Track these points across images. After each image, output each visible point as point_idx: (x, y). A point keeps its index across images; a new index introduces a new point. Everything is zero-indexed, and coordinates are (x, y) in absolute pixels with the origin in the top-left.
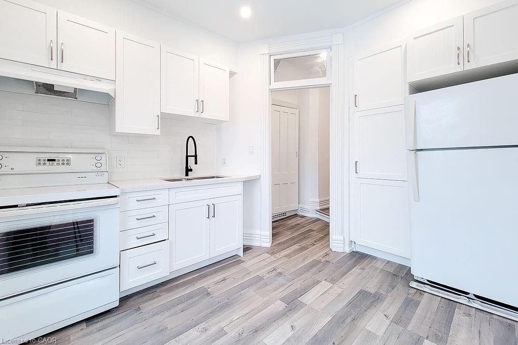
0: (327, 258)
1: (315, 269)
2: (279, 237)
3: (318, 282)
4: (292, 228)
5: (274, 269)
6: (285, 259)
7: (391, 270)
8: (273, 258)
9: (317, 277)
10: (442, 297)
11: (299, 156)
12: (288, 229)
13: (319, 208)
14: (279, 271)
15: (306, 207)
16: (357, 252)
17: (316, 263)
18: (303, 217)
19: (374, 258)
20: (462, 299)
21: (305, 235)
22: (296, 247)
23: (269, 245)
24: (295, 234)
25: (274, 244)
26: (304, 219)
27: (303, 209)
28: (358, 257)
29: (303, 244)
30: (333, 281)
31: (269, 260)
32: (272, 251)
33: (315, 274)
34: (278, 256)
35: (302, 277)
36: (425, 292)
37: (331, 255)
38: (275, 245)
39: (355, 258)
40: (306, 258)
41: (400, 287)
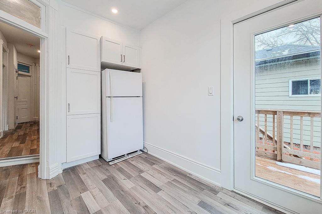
0: (56, 185)
1: (62, 196)
3: (80, 198)
7: (94, 165)
9: (73, 197)
10: (121, 161)
17: (54, 193)
22: (8, 201)
28: (71, 171)
29: (11, 194)
30: (85, 189)
33: (68, 197)
35: (64, 206)
36: (116, 163)
40: (39, 198)
41: (108, 168)
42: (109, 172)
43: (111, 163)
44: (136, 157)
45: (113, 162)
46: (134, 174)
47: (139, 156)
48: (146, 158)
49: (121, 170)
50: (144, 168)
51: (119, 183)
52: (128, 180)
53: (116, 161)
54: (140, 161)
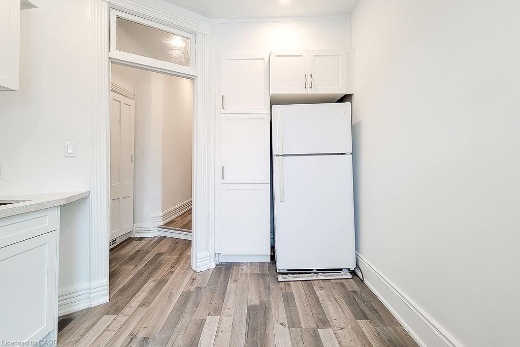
0: (196, 285)
1: (189, 306)
2: (118, 278)
3: (202, 323)
4: (132, 258)
5: (132, 337)
6: (143, 311)
7: (257, 271)
8: (121, 318)
9: (198, 316)
10: (301, 281)
11: (134, 159)
12: (126, 263)
13: (162, 223)
14: (141, 335)
15: (145, 225)
16: (221, 264)
17: (186, 296)
18: (141, 239)
19: (238, 264)
20: (313, 277)
21: (156, 263)
22: (150, 284)
23: (106, 299)
24: (141, 267)
25: (114, 292)
26: (143, 243)
27: (140, 229)
28: (225, 269)
29: (158, 275)
30: (217, 311)
31: (117, 326)
32: (114, 307)
33: (193, 312)
34: (128, 310)
35: (179, 326)
36: (290, 281)
37: (198, 278)
38: (115, 296)
39: (223, 271)
40: (171, 295)
41: (272, 285)
42: (268, 295)
43: (280, 278)
44: (333, 281)
45: (285, 276)
46: (306, 321)
47: (341, 284)
48: (355, 292)
49: (288, 299)
50: (334, 316)
51: (270, 326)
52: (287, 329)
53: (290, 278)
54: (337, 295)
